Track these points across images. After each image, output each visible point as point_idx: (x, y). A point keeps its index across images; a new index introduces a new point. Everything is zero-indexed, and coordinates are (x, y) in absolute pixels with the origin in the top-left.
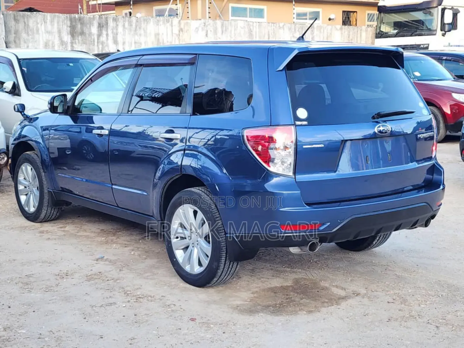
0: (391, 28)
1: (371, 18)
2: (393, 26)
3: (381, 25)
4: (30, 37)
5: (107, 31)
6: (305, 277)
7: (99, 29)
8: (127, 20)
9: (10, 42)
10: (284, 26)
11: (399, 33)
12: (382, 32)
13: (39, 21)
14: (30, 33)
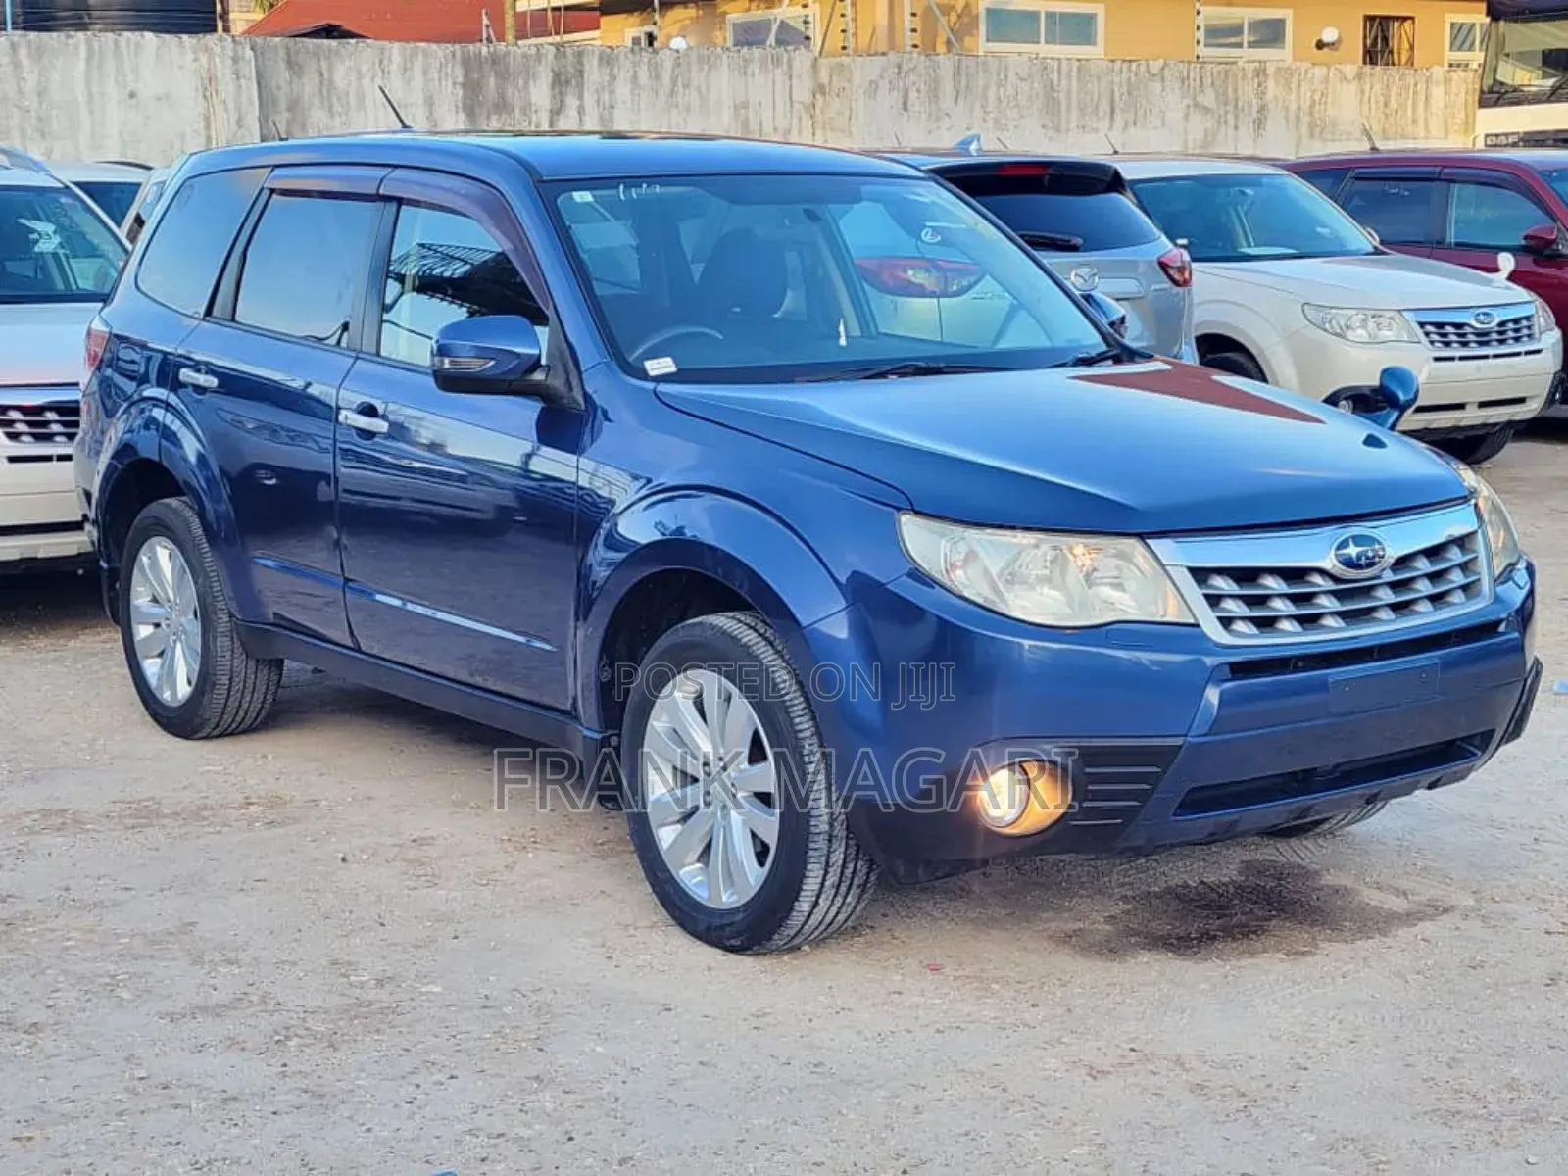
0: (1531, 71)
1: (1461, 38)
2: (1540, 64)
3: (1498, 62)
4: (338, 120)
5: (581, 97)
6: (1273, 858)
7: (557, 90)
8: (646, 60)
10: (1163, 68)
11: (1560, 87)
12: (1502, 84)
13: (364, 68)
14: (337, 107)
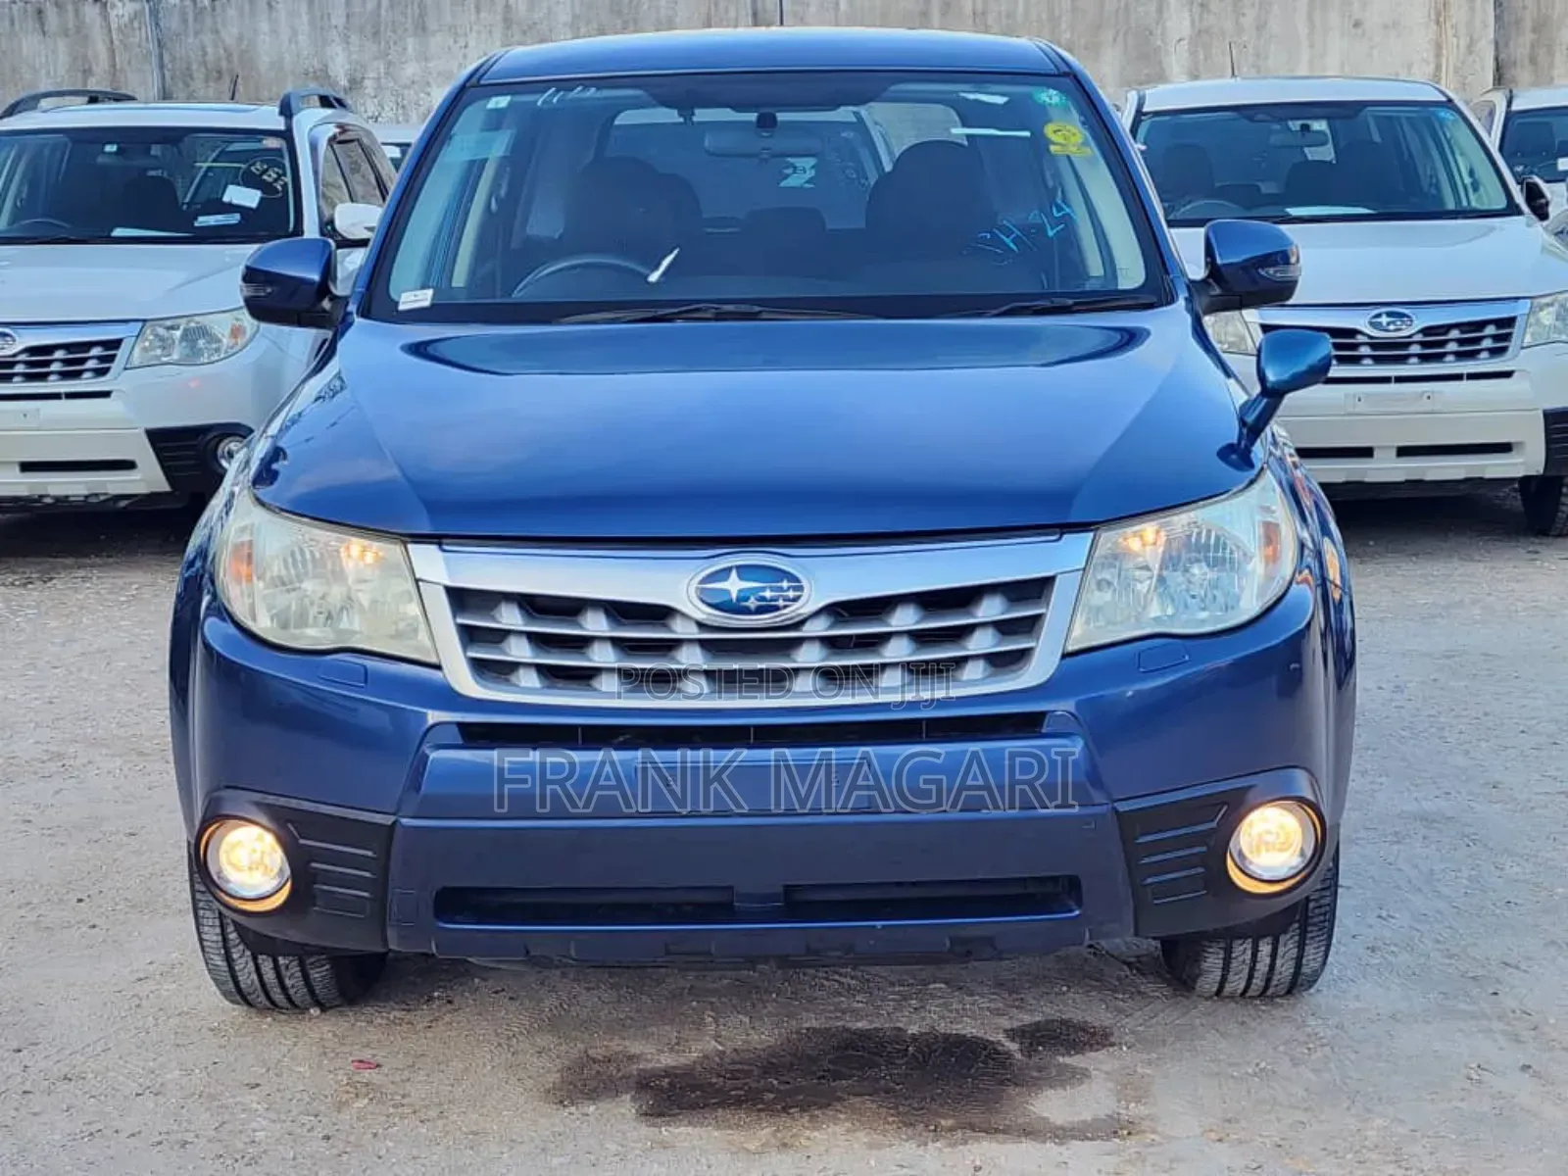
9: (1515, 63)
